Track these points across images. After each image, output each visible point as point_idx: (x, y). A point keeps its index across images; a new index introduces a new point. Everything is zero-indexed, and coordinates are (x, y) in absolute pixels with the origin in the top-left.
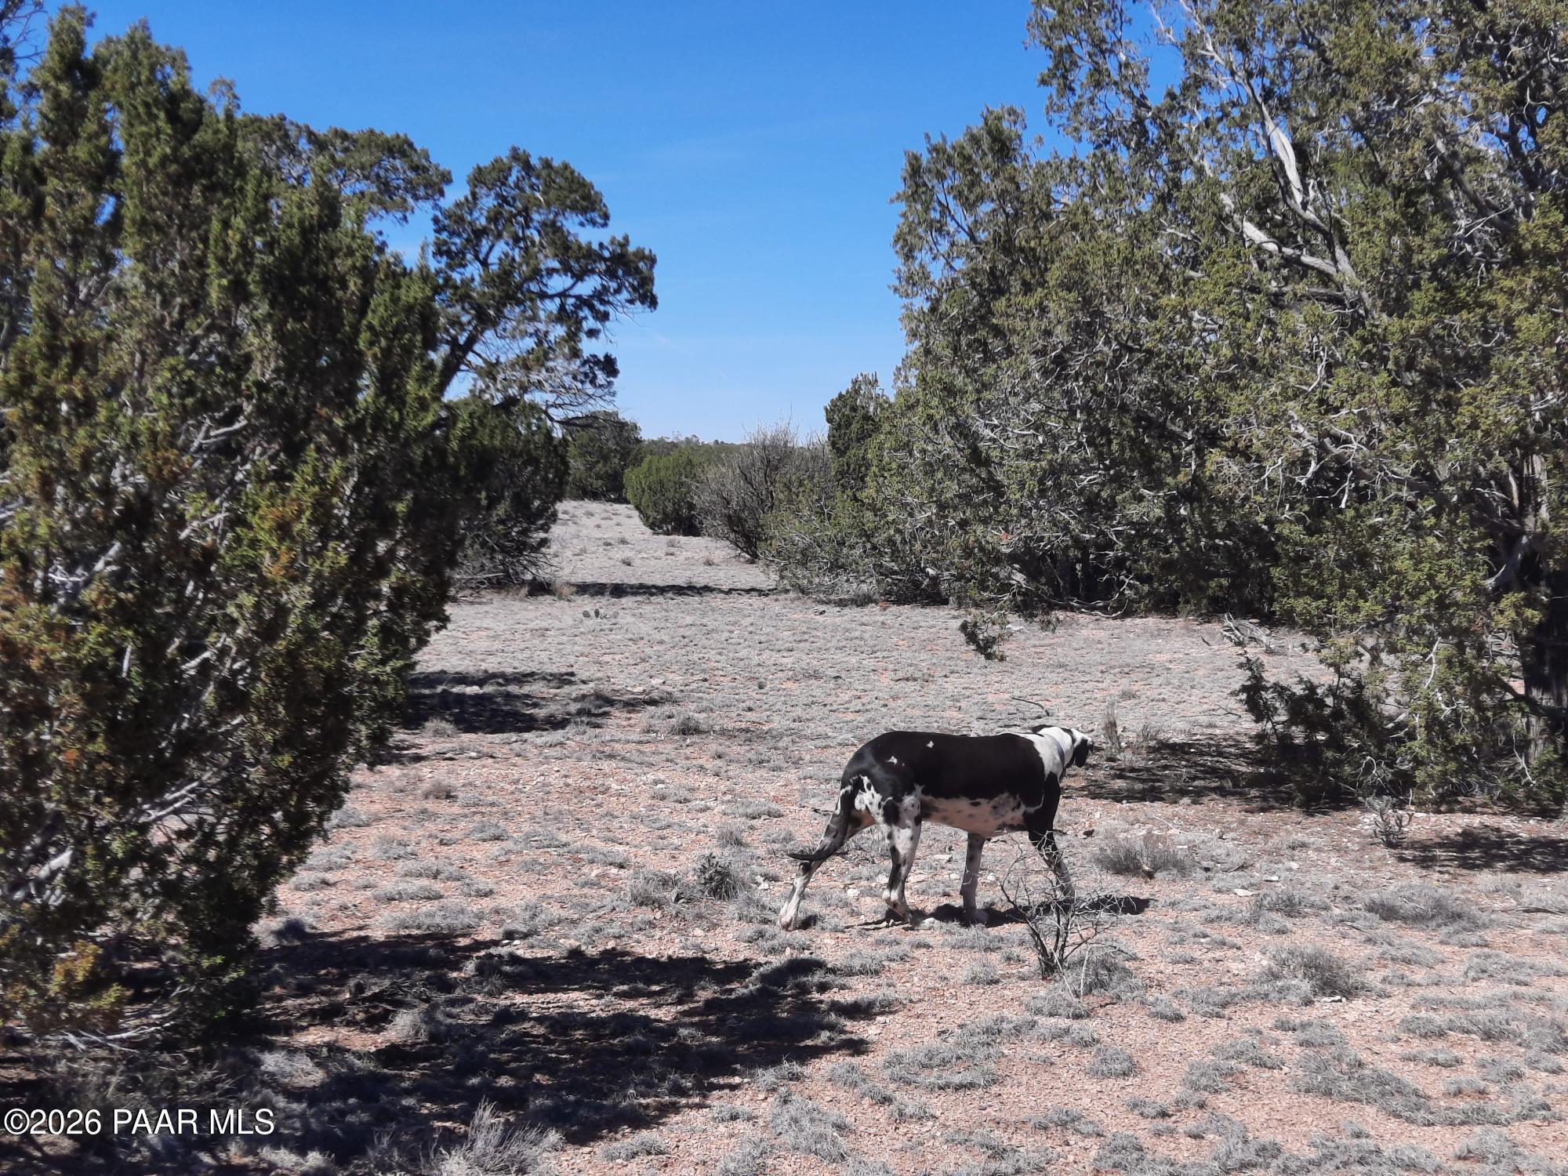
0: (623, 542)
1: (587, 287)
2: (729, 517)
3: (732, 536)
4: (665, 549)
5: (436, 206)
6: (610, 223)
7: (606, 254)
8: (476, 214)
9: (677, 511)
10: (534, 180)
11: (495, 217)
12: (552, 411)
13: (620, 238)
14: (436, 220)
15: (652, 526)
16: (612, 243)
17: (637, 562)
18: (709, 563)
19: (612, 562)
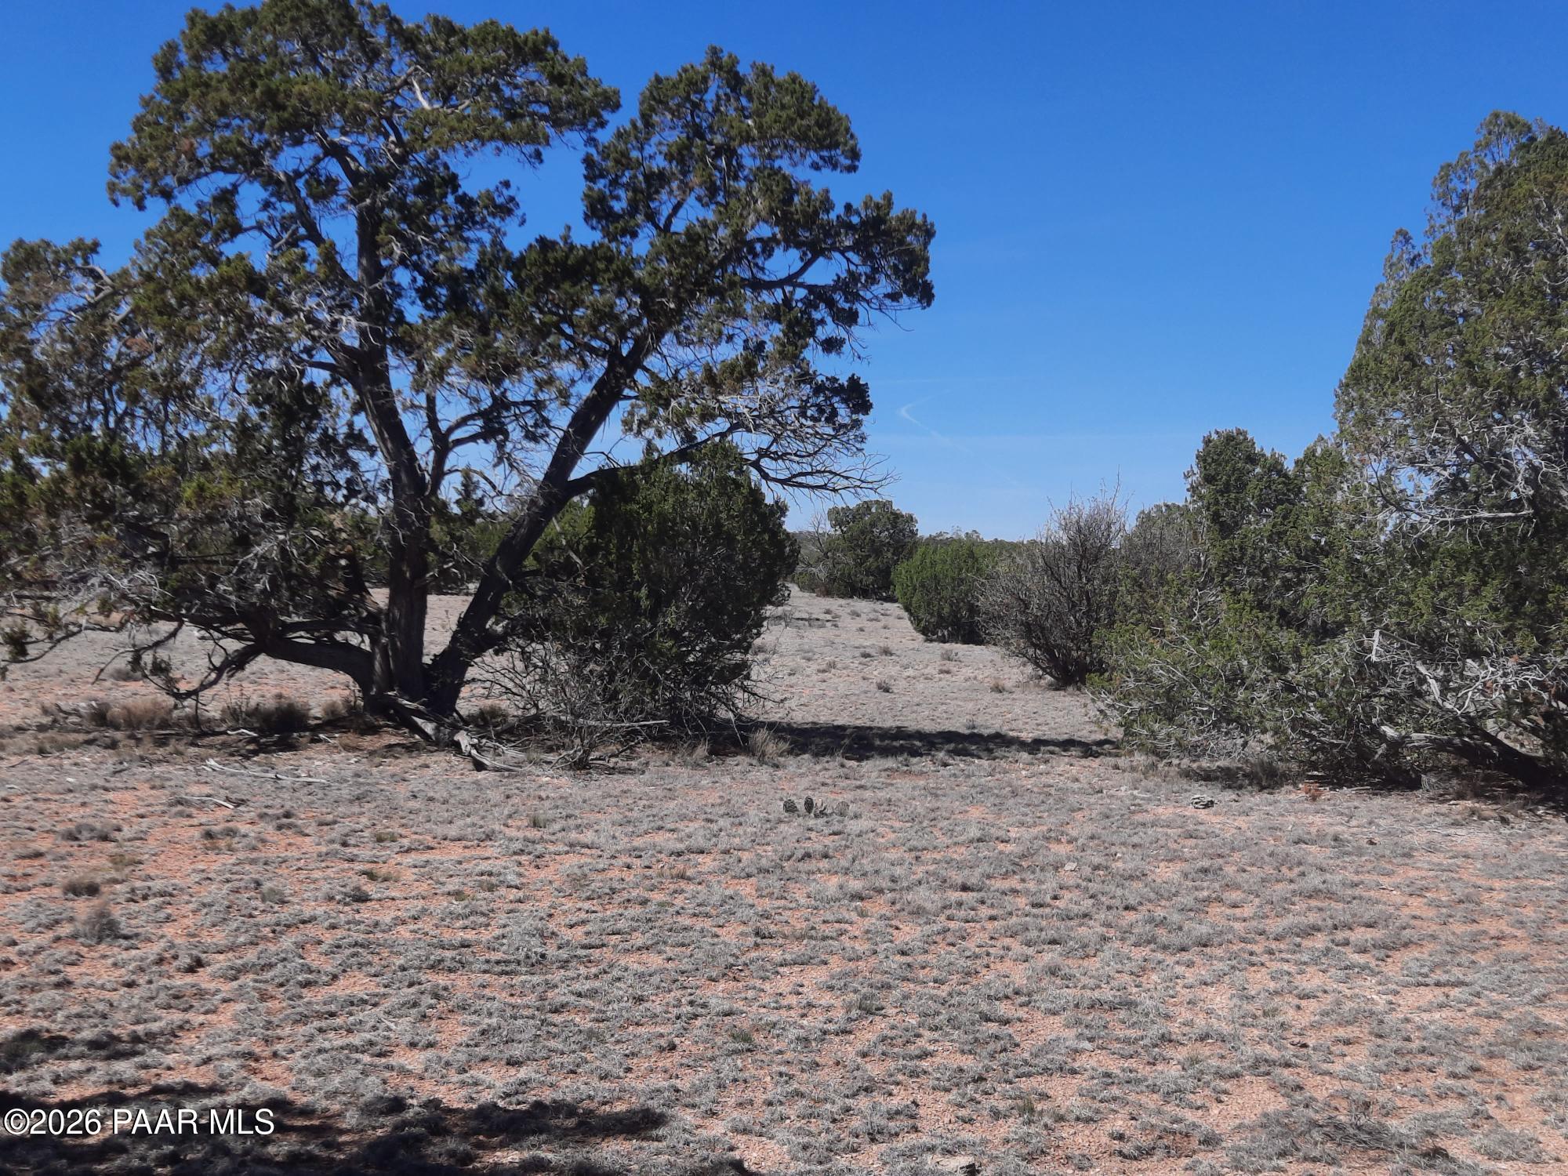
0: (886, 652)
1: (824, 273)
2: (1027, 625)
3: (1031, 651)
4: (938, 663)
5: (591, 141)
6: (861, 164)
7: (855, 220)
8: (649, 150)
9: (955, 613)
10: (744, 101)
11: (680, 155)
12: (765, 463)
13: (878, 198)
14: (588, 161)
15: (924, 631)
16: (866, 206)
17: (899, 686)
18: (998, 689)
19: (864, 685)
